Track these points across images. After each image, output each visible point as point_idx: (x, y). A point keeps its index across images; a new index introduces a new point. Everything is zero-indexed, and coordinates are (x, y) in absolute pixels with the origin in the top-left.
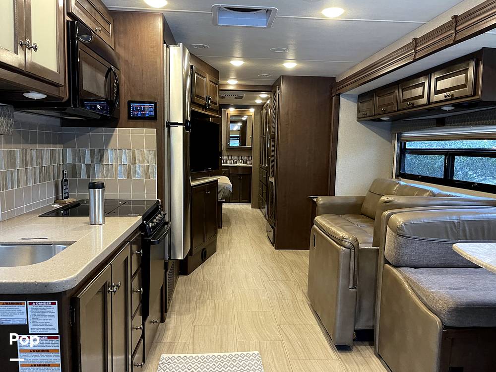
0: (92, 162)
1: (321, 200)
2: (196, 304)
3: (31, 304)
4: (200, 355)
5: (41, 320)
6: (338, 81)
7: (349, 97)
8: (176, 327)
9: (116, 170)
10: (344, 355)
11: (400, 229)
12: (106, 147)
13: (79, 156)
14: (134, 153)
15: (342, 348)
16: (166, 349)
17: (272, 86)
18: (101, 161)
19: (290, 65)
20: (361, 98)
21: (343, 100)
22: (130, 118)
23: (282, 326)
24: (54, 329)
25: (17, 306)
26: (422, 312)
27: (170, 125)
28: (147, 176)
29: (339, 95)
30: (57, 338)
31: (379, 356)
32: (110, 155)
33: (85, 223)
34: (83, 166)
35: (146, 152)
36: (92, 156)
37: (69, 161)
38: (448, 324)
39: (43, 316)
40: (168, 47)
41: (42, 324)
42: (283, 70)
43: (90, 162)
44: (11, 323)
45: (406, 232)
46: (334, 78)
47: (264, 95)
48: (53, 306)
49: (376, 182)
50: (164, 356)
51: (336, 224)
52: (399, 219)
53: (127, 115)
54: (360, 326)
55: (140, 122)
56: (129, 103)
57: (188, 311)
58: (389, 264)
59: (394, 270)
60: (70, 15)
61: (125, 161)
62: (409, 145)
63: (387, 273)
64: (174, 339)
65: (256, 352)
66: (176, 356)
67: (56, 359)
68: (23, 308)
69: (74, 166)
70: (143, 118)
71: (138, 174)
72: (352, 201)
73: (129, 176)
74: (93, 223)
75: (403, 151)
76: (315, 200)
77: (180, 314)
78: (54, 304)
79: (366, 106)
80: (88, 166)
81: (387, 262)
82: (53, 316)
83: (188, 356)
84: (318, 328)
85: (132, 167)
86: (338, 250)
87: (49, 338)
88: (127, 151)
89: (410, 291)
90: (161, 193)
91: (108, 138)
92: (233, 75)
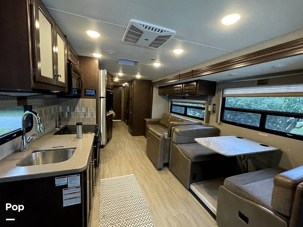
0: (70, 111)
1: (147, 120)
2: (109, 159)
3: (69, 177)
4: (114, 178)
5: (73, 182)
6: (153, 82)
7: (156, 87)
8: (103, 168)
9: (80, 114)
10: (160, 172)
11: (178, 133)
12: (76, 106)
13: (65, 109)
14: (87, 107)
15: (159, 170)
16: (101, 177)
17: (131, 81)
18: (74, 110)
19: (138, 76)
20: (160, 88)
21: (154, 88)
22: (85, 95)
23: (140, 164)
24: (78, 184)
25: (63, 178)
26: (186, 158)
27: (100, 97)
28: (92, 116)
29: (153, 87)
30: (79, 187)
31: (170, 171)
32: (77, 108)
33: (75, 138)
34: (66, 113)
35: (91, 107)
36: (70, 109)
37: (61, 110)
38: (193, 161)
39: (74, 180)
40: (100, 70)
41: (74, 183)
42: (135, 77)
43: (69, 111)
44: (60, 185)
45: (179, 134)
46: (151, 81)
47: (126, 84)
48: (78, 176)
49: (164, 114)
50: (102, 180)
51: (153, 128)
52: (177, 130)
53: (84, 95)
54: (165, 162)
55: (90, 97)
56: (85, 89)
57: (106, 162)
58: (174, 143)
59: (175, 145)
60: (68, 60)
61: (84, 111)
62: (174, 103)
63: (173, 146)
64: (103, 173)
65: (133, 174)
66: (106, 179)
67: (79, 195)
68: (66, 179)
69: (62, 113)
70: (90, 95)
71: (89, 115)
72: (157, 120)
73: (85, 116)
74: (78, 138)
75: (172, 105)
76: (146, 120)
77: (103, 163)
78: (79, 175)
79: (161, 90)
80: (68, 113)
81: (173, 143)
82: (78, 180)
83: (110, 179)
84: (151, 163)
85: (86, 113)
86: (158, 140)
87: (76, 188)
88: (84, 107)
89: (181, 152)
90: (97, 122)
91: (77, 102)
92: (117, 77)
